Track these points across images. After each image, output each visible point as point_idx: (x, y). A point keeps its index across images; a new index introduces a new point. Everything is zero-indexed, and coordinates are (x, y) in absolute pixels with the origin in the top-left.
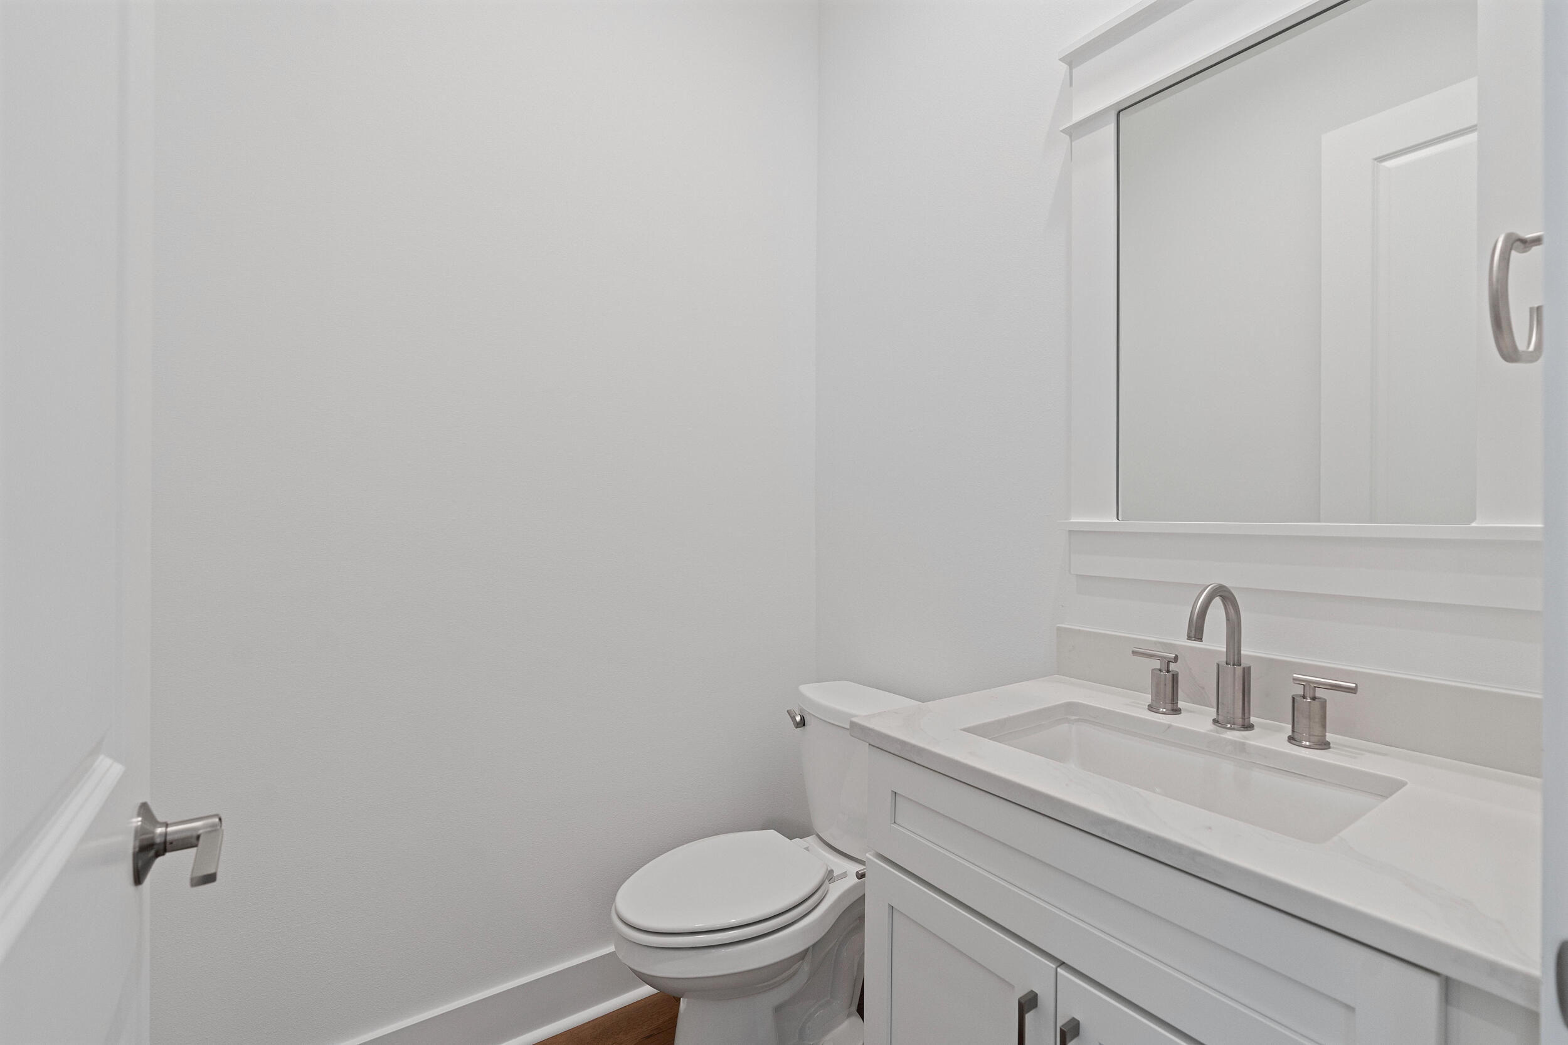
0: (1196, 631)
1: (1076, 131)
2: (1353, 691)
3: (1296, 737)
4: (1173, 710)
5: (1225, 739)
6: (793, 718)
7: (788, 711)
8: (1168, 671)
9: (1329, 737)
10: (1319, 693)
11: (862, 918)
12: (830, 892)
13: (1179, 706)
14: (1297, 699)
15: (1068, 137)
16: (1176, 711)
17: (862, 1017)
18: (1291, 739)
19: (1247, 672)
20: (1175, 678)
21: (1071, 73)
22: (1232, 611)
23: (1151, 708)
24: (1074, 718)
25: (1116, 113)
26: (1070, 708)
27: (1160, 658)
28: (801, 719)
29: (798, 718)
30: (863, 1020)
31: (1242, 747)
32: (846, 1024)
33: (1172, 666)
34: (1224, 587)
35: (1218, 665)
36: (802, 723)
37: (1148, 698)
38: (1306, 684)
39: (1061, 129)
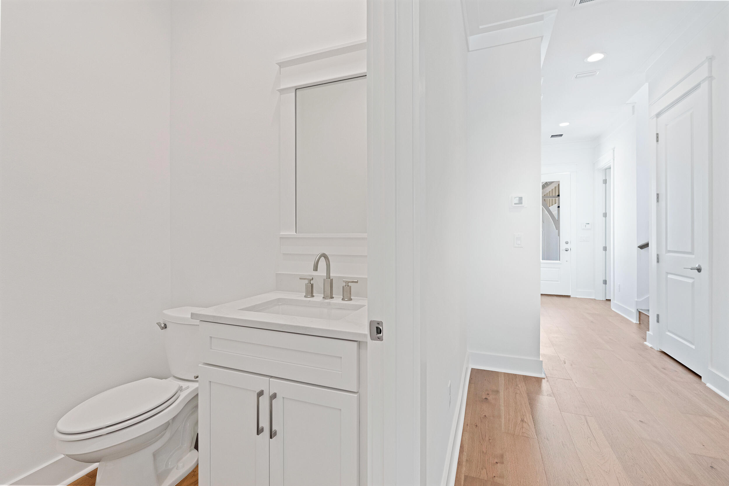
0: (316, 269)
1: (282, 91)
2: (357, 282)
3: (344, 299)
4: (311, 296)
5: (326, 302)
6: (160, 326)
7: (157, 323)
8: (310, 283)
9: (352, 297)
10: (350, 284)
11: (197, 407)
12: (180, 395)
13: (314, 295)
14: (344, 287)
15: (279, 93)
16: (313, 296)
17: (198, 450)
18: (343, 299)
19: (332, 280)
20: (312, 285)
21: (280, 69)
22: (328, 262)
23: (305, 297)
24: (280, 303)
25: (295, 89)
26: (279, 300)
27: (308, 279)
28: (164, 325)
29: (163, 325)
30: (198, 451)
31: (329, 304)
32: (189, 454)
33: (312, 282)
34: (325, 254)
35: (324, 279)
36: (165, 327)
37: (304, 294)
38: (346, 282)
39: (277, 89)
